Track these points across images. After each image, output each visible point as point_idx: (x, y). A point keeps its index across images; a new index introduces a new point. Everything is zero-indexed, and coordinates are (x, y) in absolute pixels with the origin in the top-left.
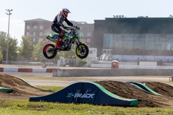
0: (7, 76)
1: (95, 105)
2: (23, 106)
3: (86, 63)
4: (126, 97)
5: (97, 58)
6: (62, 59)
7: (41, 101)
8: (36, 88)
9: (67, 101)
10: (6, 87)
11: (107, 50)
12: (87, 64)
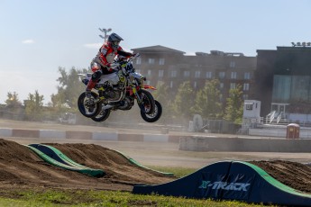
0: (95, 147)
1: (249, 203)
2: (120, 202)
3: (241, 126)
4: (307, 191)
5: (260, 119)
6: (197, 119)
7: (153, 193)
8: (147, 170)
9: (199, 195)
10: (92, 167)
11: (279, 104)
12: (243, 129)
